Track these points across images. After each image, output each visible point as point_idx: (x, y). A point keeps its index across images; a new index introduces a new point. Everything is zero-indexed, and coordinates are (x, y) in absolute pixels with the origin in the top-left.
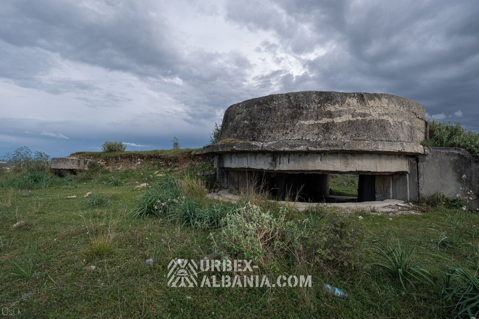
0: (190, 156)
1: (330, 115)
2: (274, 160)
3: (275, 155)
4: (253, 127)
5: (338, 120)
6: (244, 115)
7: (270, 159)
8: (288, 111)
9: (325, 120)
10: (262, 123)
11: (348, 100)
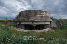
0: (10, 21)
1: (42, 14)
2: (33, 23)
3: (33, 22)
4: (28, 16)
5: (43, 15)
6: (25, 13)
7: (32, 22)
8: (35, 13)
9: (41, 15)
10: (29, 15)
11: (44, 12)
